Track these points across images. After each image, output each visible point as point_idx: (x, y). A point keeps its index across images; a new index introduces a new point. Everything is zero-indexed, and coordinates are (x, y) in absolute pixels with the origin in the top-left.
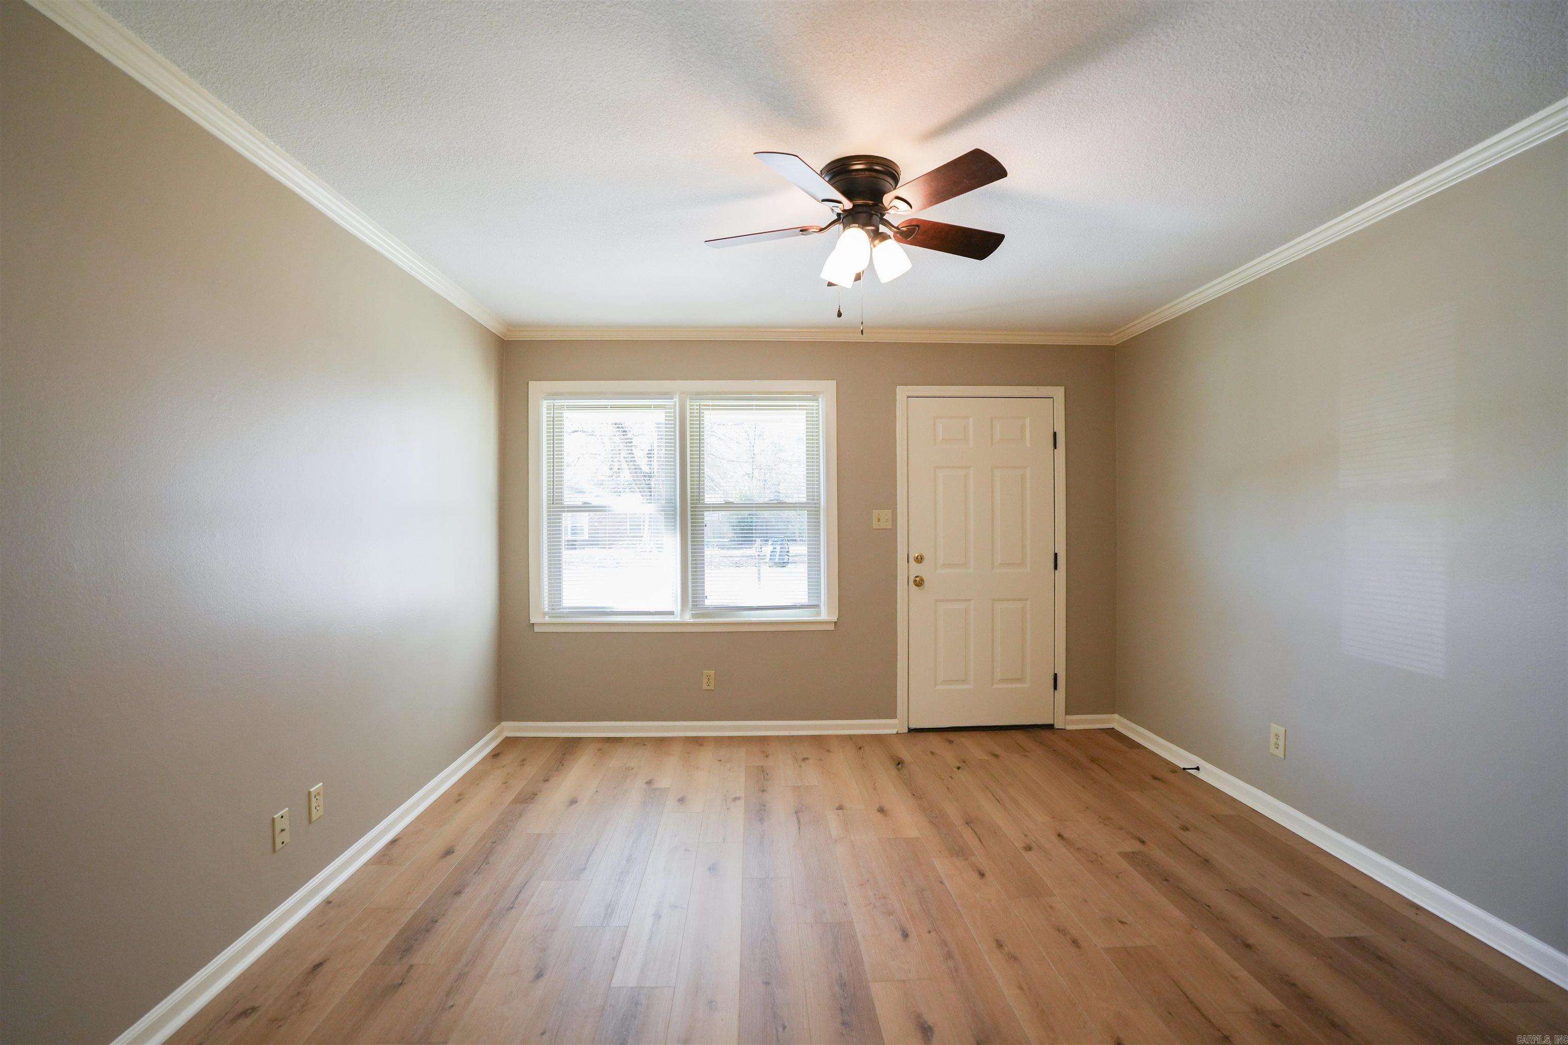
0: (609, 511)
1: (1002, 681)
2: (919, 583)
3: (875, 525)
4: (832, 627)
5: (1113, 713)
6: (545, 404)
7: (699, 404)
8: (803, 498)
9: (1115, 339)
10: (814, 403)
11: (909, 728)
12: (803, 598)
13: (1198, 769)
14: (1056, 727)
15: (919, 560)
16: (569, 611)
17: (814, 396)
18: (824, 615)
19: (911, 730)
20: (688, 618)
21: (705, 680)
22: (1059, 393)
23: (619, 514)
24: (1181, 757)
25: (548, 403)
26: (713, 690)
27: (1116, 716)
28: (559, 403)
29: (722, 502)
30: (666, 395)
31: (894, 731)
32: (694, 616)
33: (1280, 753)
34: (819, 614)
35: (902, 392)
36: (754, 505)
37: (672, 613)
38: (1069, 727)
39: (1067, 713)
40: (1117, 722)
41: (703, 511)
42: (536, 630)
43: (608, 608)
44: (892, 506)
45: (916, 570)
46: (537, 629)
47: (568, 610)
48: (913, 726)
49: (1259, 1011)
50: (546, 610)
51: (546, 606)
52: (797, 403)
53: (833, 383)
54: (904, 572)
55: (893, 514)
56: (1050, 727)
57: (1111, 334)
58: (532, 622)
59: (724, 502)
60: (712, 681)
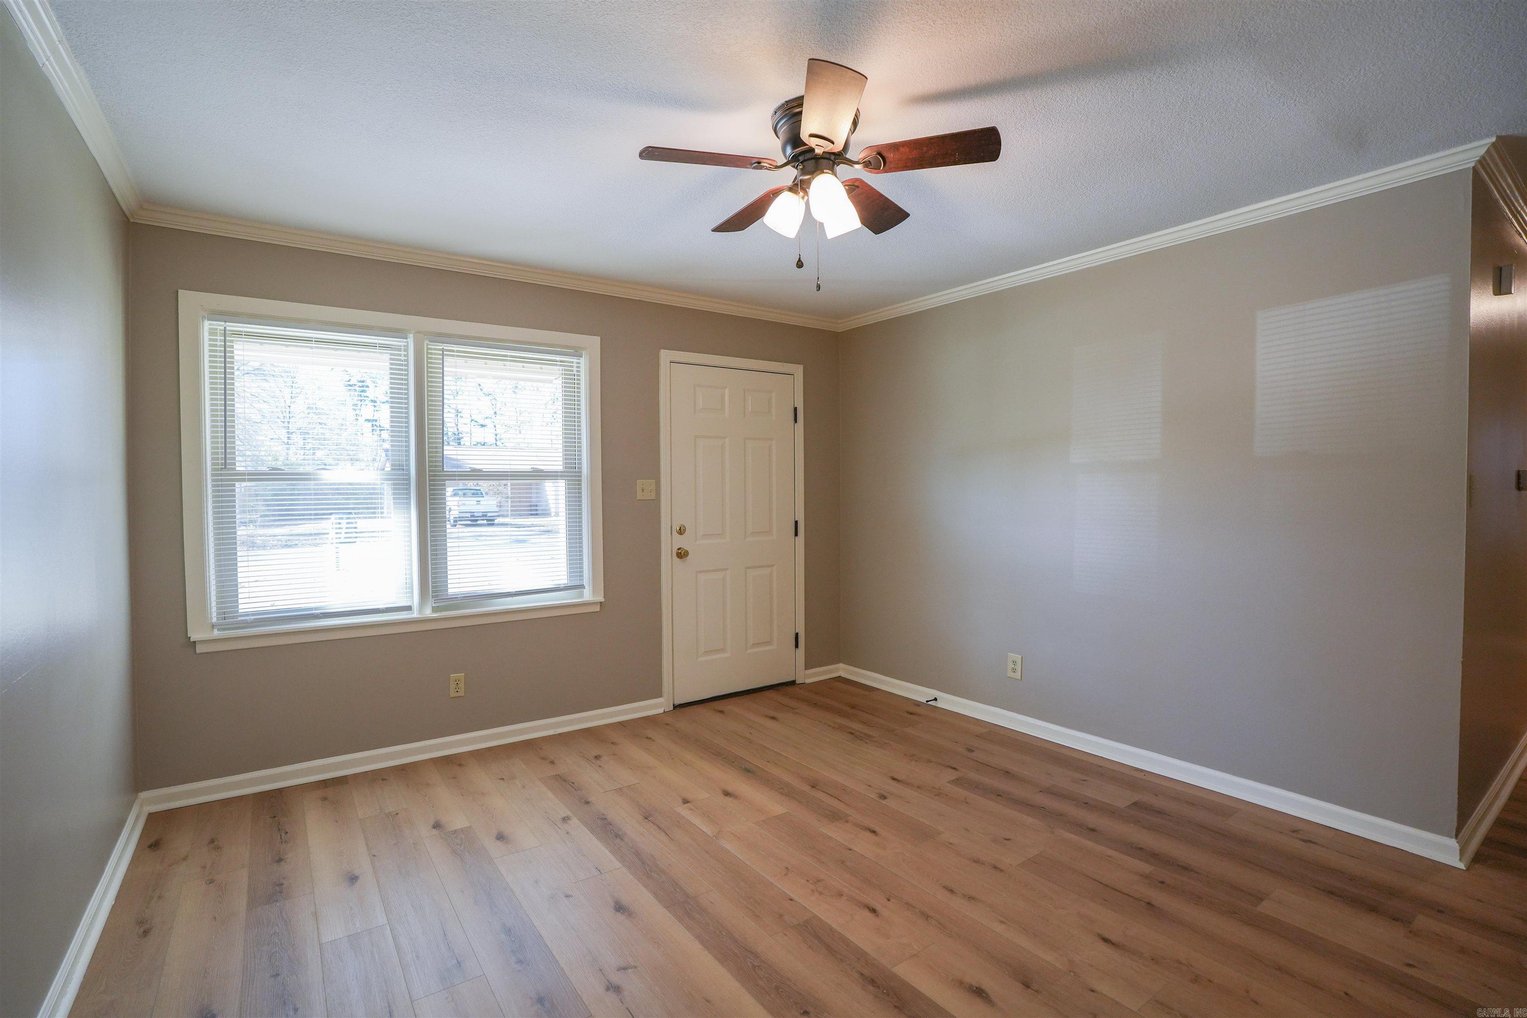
0: (315, 479)
1: (755, 645)
2: (682, 554)
3: (640, 496)
4: (597, 608)
5: (838, 661)
6: (207, 325)
7: (441, 348)
8: (559, 466)
9: (842, 326)
10: (575, 360)
11: (674, 705)
12: (563, 579)
13: (936, 699)
14: (798, 682)
15: (681, 531)
16: (255, 619)
17: (576, 352)
18: (587, 595)
19: (675, 707)
20: (428, 613)
21: (453, 686)
22: (798, 370)
23: (326, 484)
24: (919, 693)
25: (210, 324)
26: (463, 696)
27: (841, 665)
28: (232, 327)
29: (468, 470)
30: (398, 332)
31: (661, 711)
32: (435, 610)
33: (1018, 675)
34: (581, 595)
35: (665, 356)
36: (509, 473)
37: (409, 608)
38: (808, 681)
39: (806, 669)
40: (843, 670)
41: (445, 480)
42: (198, 651)
43: (316, 609)
44: (654, 473)
45: (680, 542)
46: (199, 649)
47: (252, 617)
48: (677, 702)
49: (1146, 876)
50: (214, 620)
51: (214, 614)
52: (558, 358)
53: (597, 339)
54: (668, 543)
55: (656, 483)
56: (793, 683)
57: (839, 321)
58: (192, 640)
59: (470, 470)
60: (462, 685)
